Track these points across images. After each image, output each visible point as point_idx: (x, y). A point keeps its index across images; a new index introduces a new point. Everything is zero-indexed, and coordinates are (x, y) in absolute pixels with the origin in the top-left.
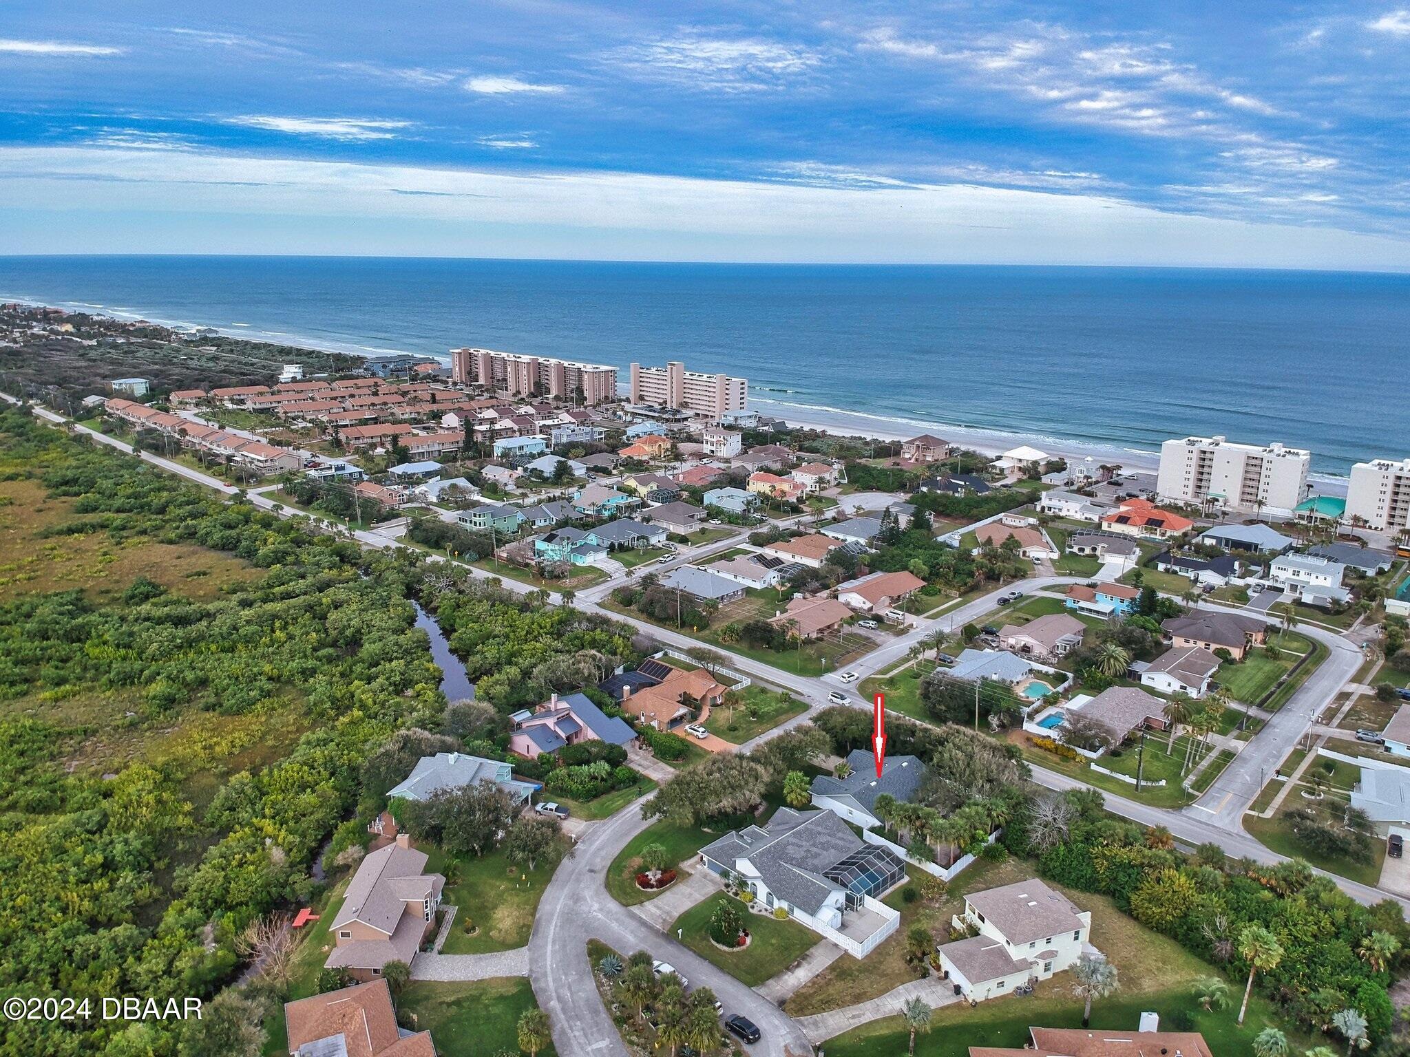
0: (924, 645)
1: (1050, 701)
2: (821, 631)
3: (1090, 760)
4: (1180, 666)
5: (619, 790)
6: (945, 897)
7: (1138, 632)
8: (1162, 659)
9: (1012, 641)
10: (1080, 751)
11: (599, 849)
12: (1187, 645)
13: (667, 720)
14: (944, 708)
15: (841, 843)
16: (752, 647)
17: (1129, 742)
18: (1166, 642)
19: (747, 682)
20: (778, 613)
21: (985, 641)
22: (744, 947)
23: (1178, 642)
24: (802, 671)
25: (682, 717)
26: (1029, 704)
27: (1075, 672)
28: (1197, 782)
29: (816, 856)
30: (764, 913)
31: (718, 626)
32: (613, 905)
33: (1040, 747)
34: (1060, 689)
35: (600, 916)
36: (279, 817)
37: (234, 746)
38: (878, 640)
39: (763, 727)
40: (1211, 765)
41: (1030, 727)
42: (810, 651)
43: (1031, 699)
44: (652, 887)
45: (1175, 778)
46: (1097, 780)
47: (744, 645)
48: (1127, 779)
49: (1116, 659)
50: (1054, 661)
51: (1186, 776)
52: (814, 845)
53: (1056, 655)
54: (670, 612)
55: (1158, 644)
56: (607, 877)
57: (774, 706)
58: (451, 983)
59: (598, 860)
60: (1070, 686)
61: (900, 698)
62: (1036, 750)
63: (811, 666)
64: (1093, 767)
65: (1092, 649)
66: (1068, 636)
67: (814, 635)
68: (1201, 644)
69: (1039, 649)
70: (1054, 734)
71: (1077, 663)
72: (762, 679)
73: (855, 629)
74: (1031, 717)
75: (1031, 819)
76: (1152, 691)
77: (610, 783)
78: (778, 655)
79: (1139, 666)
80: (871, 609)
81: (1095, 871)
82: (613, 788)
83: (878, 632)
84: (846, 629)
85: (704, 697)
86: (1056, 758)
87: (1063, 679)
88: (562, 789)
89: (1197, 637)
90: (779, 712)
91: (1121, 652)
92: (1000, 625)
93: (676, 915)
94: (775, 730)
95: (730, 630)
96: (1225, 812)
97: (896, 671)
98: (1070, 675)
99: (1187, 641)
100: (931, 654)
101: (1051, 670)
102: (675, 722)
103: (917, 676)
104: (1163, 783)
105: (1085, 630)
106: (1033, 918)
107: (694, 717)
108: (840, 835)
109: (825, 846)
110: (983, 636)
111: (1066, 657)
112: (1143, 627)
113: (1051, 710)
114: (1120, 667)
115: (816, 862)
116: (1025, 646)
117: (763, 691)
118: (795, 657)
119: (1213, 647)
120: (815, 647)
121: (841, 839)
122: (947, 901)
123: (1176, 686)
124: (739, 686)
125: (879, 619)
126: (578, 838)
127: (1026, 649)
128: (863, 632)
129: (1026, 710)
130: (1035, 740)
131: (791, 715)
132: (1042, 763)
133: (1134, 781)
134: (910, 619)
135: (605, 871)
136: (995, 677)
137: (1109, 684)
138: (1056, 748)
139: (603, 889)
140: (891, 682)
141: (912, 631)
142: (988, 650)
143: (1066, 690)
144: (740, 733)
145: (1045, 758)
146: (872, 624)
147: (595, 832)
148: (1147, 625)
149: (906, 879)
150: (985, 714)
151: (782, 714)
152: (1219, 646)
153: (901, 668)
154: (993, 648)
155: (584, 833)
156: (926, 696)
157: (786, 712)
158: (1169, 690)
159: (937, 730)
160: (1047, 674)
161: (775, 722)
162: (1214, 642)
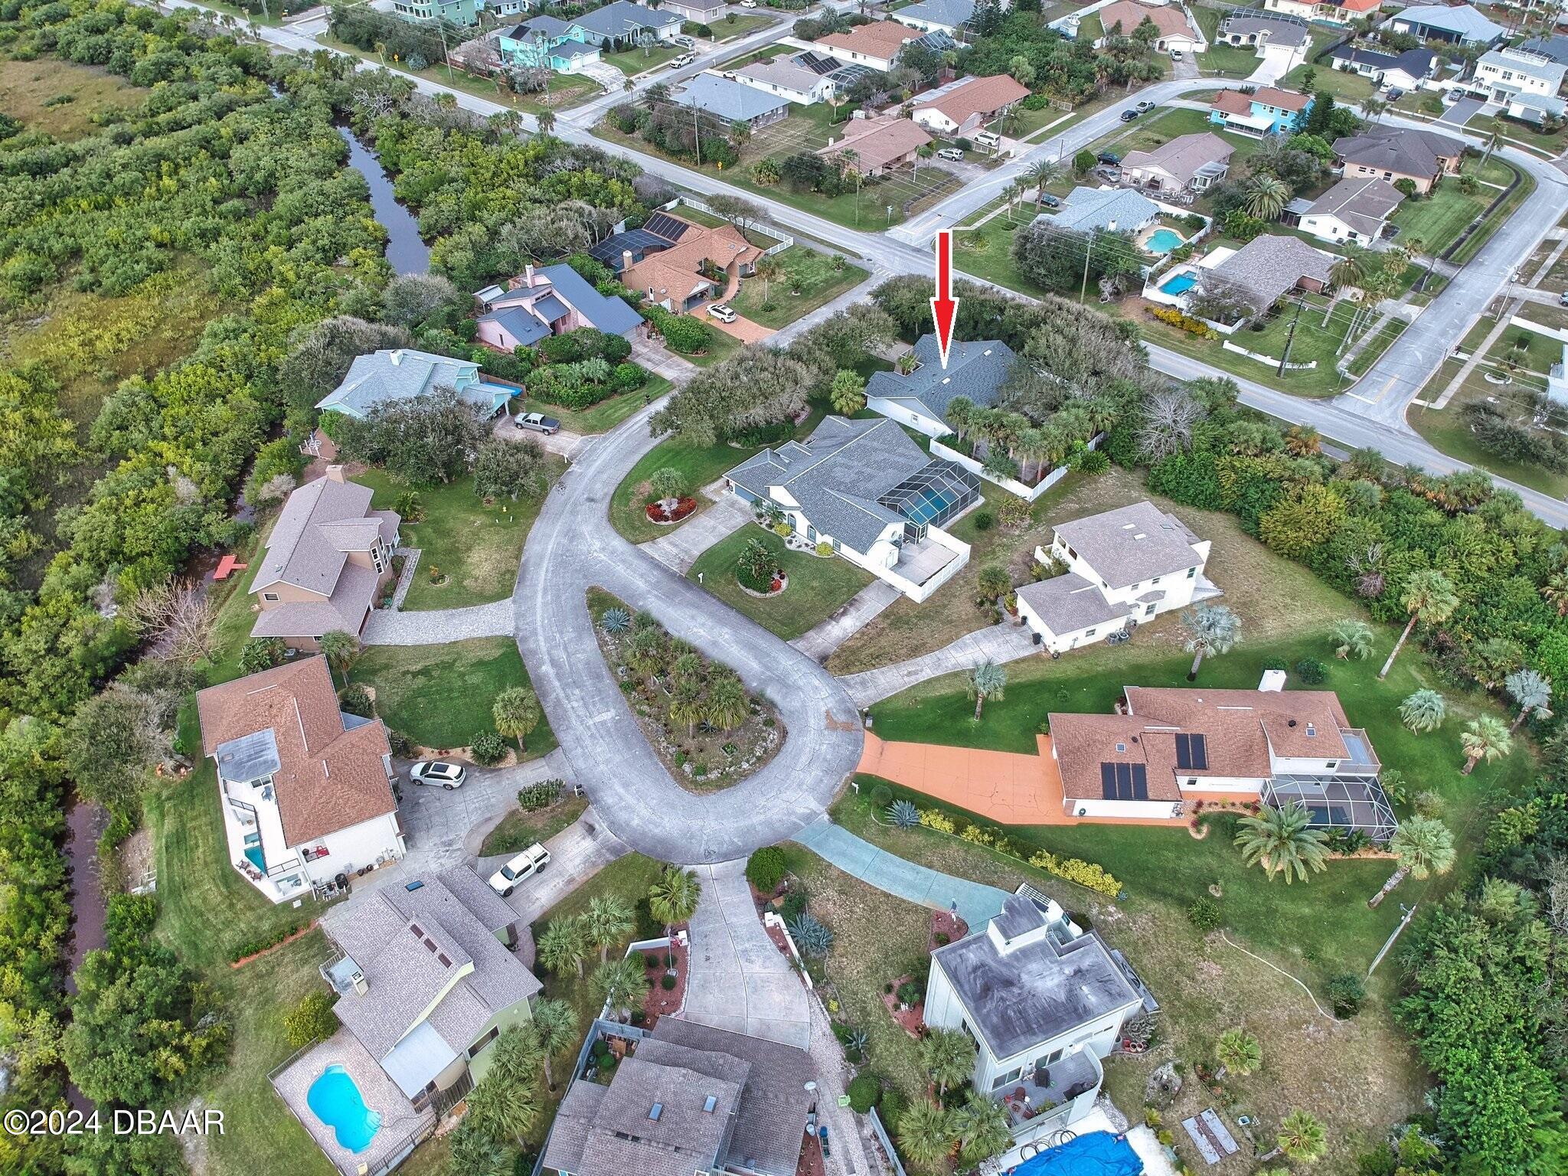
0: (1023, 183)
1: (1180, 256)
2: (887, 166)
3: (1224, 337)
4: (1351, 206)
5: (622, 394)
6: (1028, 521)
7: (1303, 157)
8: (1330, 195)
9: (1136, 173)
10: (1212, 324)
11: (600, 472)
12: (1362, 175)
13: (682, 299)
14: (1043, 271)
15: (902, 460)
16: (795, 191)
17: (1276, 310)
18: (1335, 171)
19: (789, 241)
20: (831, 141)
21: (1102, 174)
22: (779, 592)
23: (1351, 170)
24: (861, 224)
25: (703, 294)
26: (1152, 261)
27: (1216, 215)
28: (1355, 363)
29: (871, 477)
30: (804, 549)
31: (750, 161)
32: (618, 543)
33: (1162, 320)
34: (1194, 239)
35: (602, 557)
36: (183, 439)
37: (121, 341)
38: (963, 177)
39: (808, 305)
40: (1375, 339)
41: (1151, 293)
42: (872, 195)
43: (1155, 254)
44: (666, 519)
45: (1330, 357)
46: (1229, 362)
47: (785, 188)
48: (1268, 361)
49: (1271, 196)
50: (1189, 199)
51: (1344, 353)
52: (867, 465)
53: (1191, 192)
54: (686, 141)
55: (1326, 173)
56: (611, 507)
57: (824, 274)
58: (415, 647)
59: (598, 486)
60: (1206, 235)
61: (988, 258)
62: (1155, 324)
63: (873, 217)
64: (1227, 345)
65: (1241, 184)
66: (1211, 165)
67: (878, 172)
68: (1380, 174)
69: (1171, 184)
70: (1181, 302)
71: (1218, 203)
72: (809, 237)
73: (934, 162)
74: (1153, 279)
75: (1145, 421)
76: (1310, 240)
77: (609, 386)
78: (832, 202)
79: (1299, 206)
80: (956, 131)
81: (1220, 486)
82: (614, 391)
83: (963, 165)
84: (923, 163)
85: (731, 265)
86: (1179, 335)
87: (1199, 224)
88: (548, 395)
89: (1376, 164)
90: (830, 283)
91: (1280, 188)
92: (1123, 150)
93: (696, 553)
94: (824, 309)
95: (767, 167)
96: (1385, 402)
97: (984, 221)
98: (1208, 220)
99: (1363, 170)
100: (1031, 194)
101: (1184, 214)
102: (693, 300)
103: (1011, 227)
104: (1313, 365)
105: (1232, 156)
106: (1139, 554)
107: (719, 294)
108: (901, 450)
109: (881, 466)
110: (1101, 167)
111: (1206, 195)
112: (1310, 151)
113: (1180, 269)
114: (1273, 207)
115: (870, 485)
116: (1153, 180)
117: (810, 254)
118: (851, 204)
119: (1396, 176)
120: (879, 189)
121: (901, 455)
122: (1031, 526)
123: (1344, 231)
124: (778, 248)
125: (965, 146)
126: (572, 457)
127: (1154, 184)
128: (943, 165)
129: (1148, 270)
130: (1156, 311)
131: (845, 285)
132: (1162, 341)
133: (1277, 364)
134: (1008, 144)
135: (608, 499)
136: (1112, 227)
137: (1257, 231)
138: (1182, 322)
139: (605, 522)
140: (977, 236)
141: (1008, 162)
142: (1104, 188)
143: (1201, 240)
144: (778, 314)
145: (1167, 335)
146: (956, 152)
147: (593, 450)
148: (1316, 147)
149: (981, 500)
150: (1096, 276)
151: (832, 286)
152: (1402, 176)
153: (991, 216)
154: (1112, 184)
155: (580, 451)
156: (1021, 256)
157: (838, 282)
158: (1333, 238)
159: (1033, 303)
160: (1178, 218)
161: (825, 297)
162: (1397, 171)
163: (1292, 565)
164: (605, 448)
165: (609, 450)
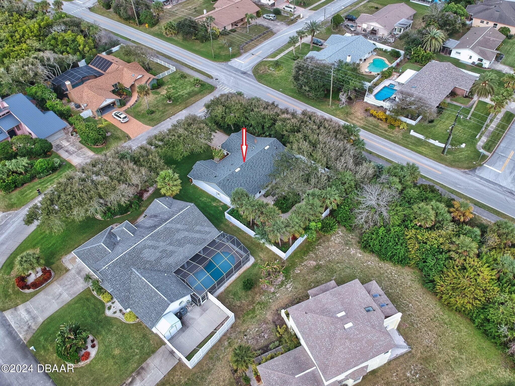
0: (301, 34)
1: (386, 75)
2: (235, 24)
3: (411, 127)
4: (479, 44)
5: (40, 178)
6: (281, 278)
7: (452, 16)
8: (467, 37)
9: (365, 26)
10: (404, 119)
12: (482, 25)
13: (96, 110)
14: (307, 89)
15: (197, 236)
16: (185, 39)
17: (440, 109)
18: (468, 22)
19: (173, 69)
20: (205, 11)
21: (347, 26)
22: (88, 361)
23: (476, 22)
24: (216, 58)
25: (114, 103)
26: (370, 78)
27: (406, 50)
28: (487, 143)
29: (172, 253)
30: (118, 315)
31: (163, 24)
33: (375, 117)
34: (394, 64)
38: (274, 30)
39: (175, 109)
40: (498, 126)
41: (370, 99)
42: (223, 41)
43: (374, 73)
44: (29, 288)
45: (472, 140)
46: (413, 144)
47: (180, 38)
48: (437, 143)
49: (436, 39)
50: (392, 40)
51: (481, 137)
52: (170, 244)
53: (393, 36)
54: (130, 13)
55: (464, 24)
57: (189, 89)
60: (401, 61)
61: (281, 78)
62: (371, 119)
63: (223, 53)
64: (412, 133)
65: (420, 32)
66: (403, 21)
67: (229, 28)
68: (491, 24)
69: (383, 32)
70: (386, 105)
71: (408, 43)
72: (186, 65)
73: (260, 21)
74: (371, 90)
75: (359, 203)
76: (457, 63)
77: (28, 175)
78: (203, 45)
79: (451, 43)
80: (273, 5)
81: (407, 251)
82: (33, 178)
83: (275, 23)
84: (253, 22)
85: (133, 86)
86: (384, 126)
87: (397, 55)
89: (489, 19)
90: (192, 95)
91: (441, 34)
92: (358, 13)
93: (41, 320)
94: (184, 111)
95: (170, 27)
96: (508, 171)
97: (282, 54)
98: (402, 52)
99: (482, 22)
100: (307, 39)
101: (389, 49)
102: (103, 110)
103: (295, 58)
104: (463, 146)
105: (414, 15)
107: (123, 104)
108: (198, 228)
109: (180, 243)
110: (346, 23)
111: (401, 38)
112: (455, 13)
113: (387, 83)
114: (436, 45)
115: (171, 260)
116: (373, 30)
117: (183, 76)
118: (212, 47)
119: (499, 26)
120: (227, 37)
121: (198, 232)
122: (283, 283)
123: (475, 58)
124: (166, 73)
125: (277, 12)
127: (374, 32)
128: (265, 23)
129: (368, 85)
130: (371, 111)
131: (199, 96)
132: (373, 130)
133: (443, 145)
134: (300, 11)
136: (349, 60)
137: (428, 59)
138: (386, 119)
140: (277, 64)
141: (299, 21)
142: (348, 35)
143: (398, 65)
144: (157, 115)
145: (377, 126)
146: (272, 16)
148: (459, 11)
149: (252, 260)
150: (337, 91)
151: (192, 97)
152: (503, 26)
153: (287, 52)
154: (352, 32)
156: (296, 78)
157: (196, 94)
158: (470, 62)
160: (386, 51)
161: (186, 104)
162: (500, 23)
163: (458, 316)
164: (14, 222)
165: (14, 225)
